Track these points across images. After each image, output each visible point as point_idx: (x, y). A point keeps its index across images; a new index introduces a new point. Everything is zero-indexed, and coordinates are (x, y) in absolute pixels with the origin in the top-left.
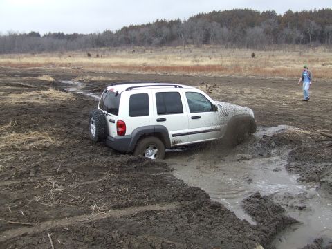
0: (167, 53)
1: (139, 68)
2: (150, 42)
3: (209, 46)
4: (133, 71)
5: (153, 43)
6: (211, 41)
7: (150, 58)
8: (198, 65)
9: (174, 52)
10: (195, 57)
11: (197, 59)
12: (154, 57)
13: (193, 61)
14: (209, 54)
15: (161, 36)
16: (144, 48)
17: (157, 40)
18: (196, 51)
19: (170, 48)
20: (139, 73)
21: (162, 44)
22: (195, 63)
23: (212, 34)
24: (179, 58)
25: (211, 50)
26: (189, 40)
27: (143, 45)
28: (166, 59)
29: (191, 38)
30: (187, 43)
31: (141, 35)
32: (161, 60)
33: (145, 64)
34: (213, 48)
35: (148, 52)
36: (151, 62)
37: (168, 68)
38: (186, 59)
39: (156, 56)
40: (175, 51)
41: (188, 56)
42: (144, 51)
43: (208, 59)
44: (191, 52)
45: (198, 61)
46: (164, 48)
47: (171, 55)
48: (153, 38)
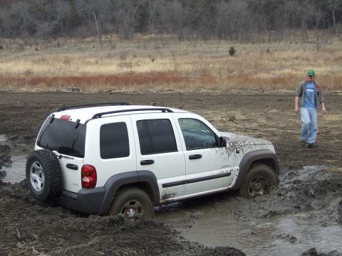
0: (68, 51)
1: (20, 81)
2: (32, 31)
3: (148, 36)
4: (10, 87)
5: (39, 33)
6: (151, 27)
7: (38, 62)
8: (132, 73)
9: (80, 49)
10: (123, 56)
11: (128, 60)
12: (44, 60)
13: (121, 65)
14: (150, 51)
15: (53, 18)
16: (19, 41)
17: (46, 26)
18: (123, 46)
19: (73, 41)
20: (24, 89)
21: (56, 33)
22: (125, 70)
23: (152, 13)
24: (93, 60)
25: (153, 44)
26: (109, 26)
27: (18, 35)
28: (67, 61)
29: (113, 21)
30: (106, 32)
31: (12, 16)
32: (60, 65)
33: (28, 73)
34: (155, 39)
35: (29, 50)
36: (39, 69)
37: (76, 80)
38: (105, 61)
39: (48, 56)
40: (83, 46)
41: (109, 57)
42: (22, 49)
43: (147, 60)
44: (114, 47)
45: (130, 65)
46: (61, 40)
47: (77, 55)
48: (37, 22)
